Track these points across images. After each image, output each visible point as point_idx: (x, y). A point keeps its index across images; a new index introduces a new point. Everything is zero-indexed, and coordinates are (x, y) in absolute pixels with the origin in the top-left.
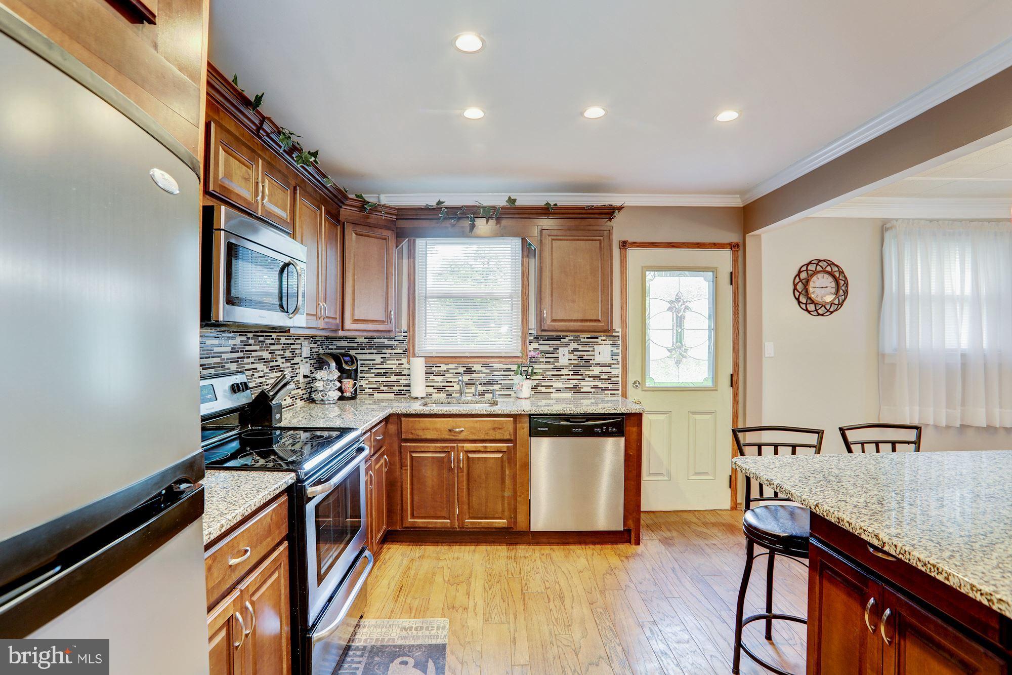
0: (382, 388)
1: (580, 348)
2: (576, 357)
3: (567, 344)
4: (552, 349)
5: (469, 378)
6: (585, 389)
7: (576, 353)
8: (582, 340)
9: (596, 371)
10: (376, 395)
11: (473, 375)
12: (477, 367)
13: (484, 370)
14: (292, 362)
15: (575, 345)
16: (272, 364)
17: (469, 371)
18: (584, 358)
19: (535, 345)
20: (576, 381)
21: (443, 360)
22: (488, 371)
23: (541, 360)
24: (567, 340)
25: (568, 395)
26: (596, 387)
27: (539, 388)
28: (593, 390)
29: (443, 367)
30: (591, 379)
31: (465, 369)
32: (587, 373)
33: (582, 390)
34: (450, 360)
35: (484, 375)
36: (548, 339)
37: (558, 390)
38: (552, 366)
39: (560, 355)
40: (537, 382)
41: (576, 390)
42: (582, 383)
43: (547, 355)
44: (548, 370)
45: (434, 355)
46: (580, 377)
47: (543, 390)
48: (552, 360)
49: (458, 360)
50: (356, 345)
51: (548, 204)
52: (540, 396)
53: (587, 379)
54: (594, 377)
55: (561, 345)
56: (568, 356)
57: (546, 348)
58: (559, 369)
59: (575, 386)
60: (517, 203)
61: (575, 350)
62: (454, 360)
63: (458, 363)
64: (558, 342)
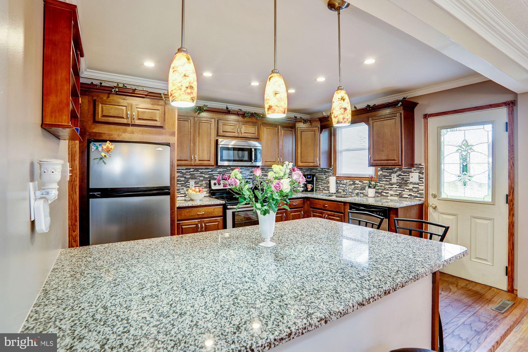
0: (325, 189)
1: (402, 174)
2: (400, 179)
3: (396, 172)
4: (388, 174)
5: (354, 186)
6: (405, 196)
7: (400, 177)
8: (403, 170)
9: (411, 186)
10: (324, 191)
11: (356, 185)
12: (357, 182)
13: (360, 183)
15: (399, 173)
17: (354, 184)
18: (404, 179)
19: (381, 172)
20: (400, 191)
21: (345, 178)
22: (361, 184)
23: (384, 179)
24: (396, 170)
25: (396, 198)
26: (410, 195)
27: (383, 193)
28: (409, 197)
29: (345, 181)
30: (408, 191)
31: (353, 182)
32: (406, 187)
33: (403, 196)
34: (347, 178)
35: (360, 186)
36: (387, 169)
37: (392, 195)
38: (389, 183)
39: (392, 177)
40: (382, 190)
41: (400, 196)
42: (403, 193)
43: (386, 177)
44: (386, 184)
45: (341, 176)
46: (402, 189)
47: (384, 194)
48: (388, 180)
49: (350, 178)
50: (318, 171)
51: (368, 106)
52: (382, 197)
53: (406, 190)
54: (410, 190)
55: (393, 173)
56: (396, 178)
57: (386, 174)
58: (392, 184)
59: (400, 194)
61: (400, 175)
62: (349, 178)
63: (350, 180)
64: (391, 171)
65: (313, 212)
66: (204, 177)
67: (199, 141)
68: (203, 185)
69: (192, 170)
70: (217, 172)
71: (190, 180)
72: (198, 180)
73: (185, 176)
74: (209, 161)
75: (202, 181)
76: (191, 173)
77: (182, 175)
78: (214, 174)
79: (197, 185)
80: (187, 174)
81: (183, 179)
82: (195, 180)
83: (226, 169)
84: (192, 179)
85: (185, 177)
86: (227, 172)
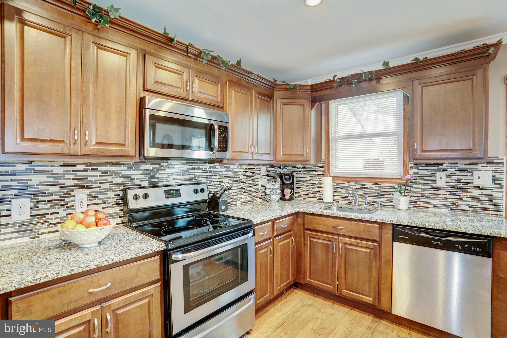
0: (310, 195)
1: (458, 173)
2: (454, 181)
3: (444, 170)
4: (430, 173)
5: (363, 192)
6: (462, 207)
7: (453, 177)
8: (460, 166)
9: (476, 193)
10: (307, 199)
11: (366, 190)
12: (369, 185)
13: (374, 187)
14: (252, 178)
15: (453, 171)
16: (235, 179)
17: (363, 187)
18: (462, 181)
19: (416, 170)
20: (454, 200)
21: (346, 179)
22: (377, 188)
23: (420, 181)
24: (444, 166)
25: (445, 211)
26: (475, 207)
27: (418, 203)
28: (472, 209)
29: (346, 184)
30: (470, 199)
31: (361, 186)
32: (465, 194)
33: (459, 208)
34: (350, 179)
35: (374, 191)
36: (427, 165)
37: (436, 206)
38: (430, 187)
39: (438, 179)
40: (416, 198)
41: (454, 208)
42: (459, 202)
43: (425, 178)
44: (426, 189)
45: (340, 176)
46: (458, 197)
47: (422, 204)
48: (430, 182)
49: (356, 179)
50: (296, 169)
51: (416, 59)
52: (417, 209)
53: (464, 199)
54: (473, 198)
55: (439, 170)
56: (445, 179)
57: (425, 173)
58: (437, 189)
59: (452, 204)
60: (391, 65)
61: (451, 175)
62: (353, 179)
63: (357, 181)
64: (436, 168)
65: (310, 237)
66: (111, 184)
67: (95, 95)
68: (110, 200)
69: (80, 167)
70: (141, 172)
71: (76, 192)
72: (98, 190)
73: (60, 182)
74: (123, 145)
75: (106, 191)
76: (78, 174)
77: (52, 179)
78: (133, 177)
79: (94, 202)
80: (67, 177)
81: (57, 189)
82: (88, 191)
83: (158, 166)
84: (81, 187)
85: (62, 186)
86: (160, 172)
